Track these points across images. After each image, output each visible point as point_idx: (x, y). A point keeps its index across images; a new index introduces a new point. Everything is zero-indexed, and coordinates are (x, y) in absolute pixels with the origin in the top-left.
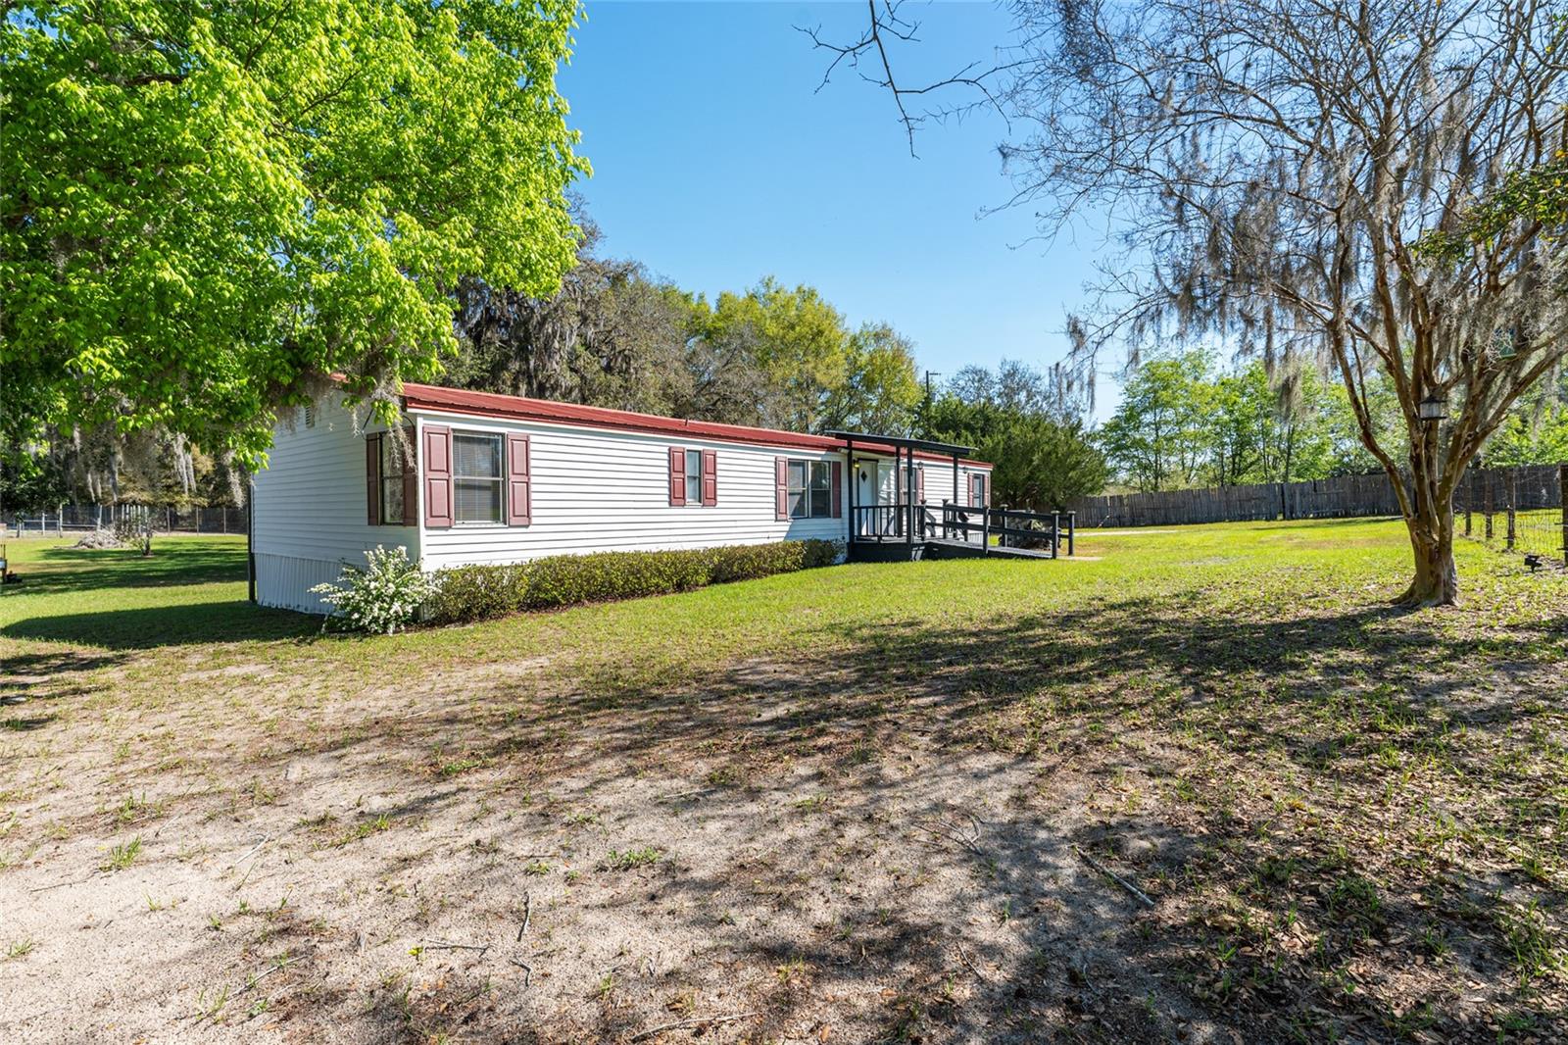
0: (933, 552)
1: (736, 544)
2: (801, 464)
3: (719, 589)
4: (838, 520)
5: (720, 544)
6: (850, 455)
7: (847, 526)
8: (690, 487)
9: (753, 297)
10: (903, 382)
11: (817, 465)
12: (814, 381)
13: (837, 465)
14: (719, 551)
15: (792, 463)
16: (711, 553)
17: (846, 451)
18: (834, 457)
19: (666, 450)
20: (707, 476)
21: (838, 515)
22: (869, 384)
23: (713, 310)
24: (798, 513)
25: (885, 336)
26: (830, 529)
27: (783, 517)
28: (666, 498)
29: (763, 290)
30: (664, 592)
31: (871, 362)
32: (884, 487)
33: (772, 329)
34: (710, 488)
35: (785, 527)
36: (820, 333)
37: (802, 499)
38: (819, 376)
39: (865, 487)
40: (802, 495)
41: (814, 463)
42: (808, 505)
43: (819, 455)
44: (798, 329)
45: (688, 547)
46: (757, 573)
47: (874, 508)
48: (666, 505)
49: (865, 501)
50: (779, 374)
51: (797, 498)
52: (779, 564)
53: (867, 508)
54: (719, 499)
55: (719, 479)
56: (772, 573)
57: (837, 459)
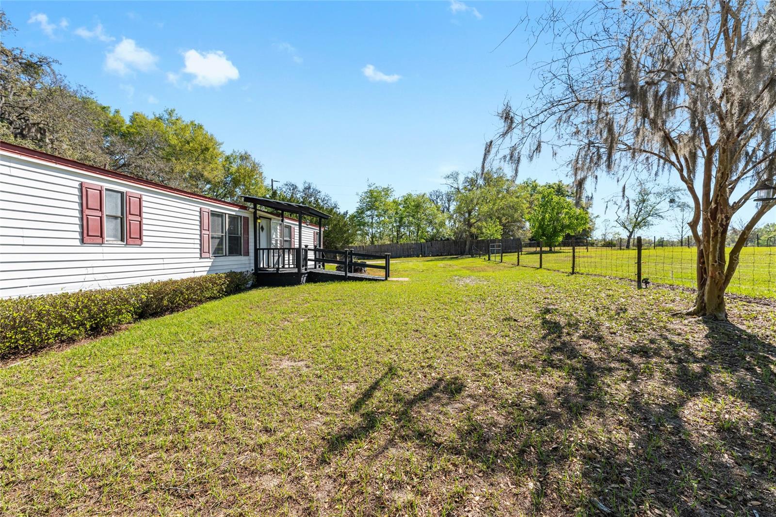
0: (314, 278)
1: (165, 278)
2: (220, 215)
3: (146, 324)
4: (246, 258)
5: (146, 280)
6: (255, 213)
7: (253, 261)
8: (110, 227)
9: (159, 119)
10: (256, 184)
11: (233, 219)
12: (202, 176)
13: (246, 219)
14: (145, 287)
15: (214, 214)
16: (136, 290)
17: (253, 210)
18: (244, 214)
19: (77, 184)
20: (130, 217)
21: (247, 254)
22: (236, 182)
23: (128, 122)
24: (218, 252)
25: (246, 158)
26: (242, 264)
27: (207, 255)
28: (77, 235)
29: (167, 116)
30: (71, 340)
31: (238, 171)
32: (274, 236)
33: (174, 141)
34: (135, 226)
35: (208, 263)
36: (207, 149)
37: (221, 243)
38: (206, 174)
39: (263, 236)
40: (221, 238)
41: (230, 216)
42: (226, 246)
43: (234, 211)
44: (191, 145)
45: (109, 285)
46: (187, 304)
47: (268, 249)
48: (78, 242)
49: (263, 244)
50: (178, 168)
51: (217, 241)
52: (208, 294)
53: (263, 249)
54: (144, 239)
55: (144, 221)
56: (201, 302)
57: (246, 215)
